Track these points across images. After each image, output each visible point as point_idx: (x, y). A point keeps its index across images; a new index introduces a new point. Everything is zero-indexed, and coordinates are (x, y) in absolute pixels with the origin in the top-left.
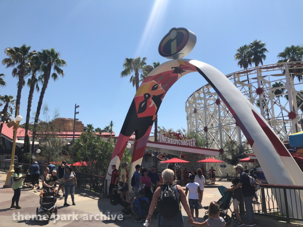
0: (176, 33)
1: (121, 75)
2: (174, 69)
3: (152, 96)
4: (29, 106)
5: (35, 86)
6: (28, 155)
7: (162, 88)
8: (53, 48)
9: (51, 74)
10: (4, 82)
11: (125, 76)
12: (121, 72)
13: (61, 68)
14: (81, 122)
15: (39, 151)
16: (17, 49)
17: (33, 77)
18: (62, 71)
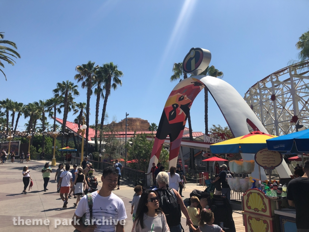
0: (194, 53)
1: (171, 79)
2: (194, 83)
3: (180, 106)
4: (97, 112)
5: (101, 94)
6: (95, 153)
7: (188, 98)
8: (111, 62)
9: (112, 84)
10: (78, 92)
11: (174, 80)
12: (171, 76)
13: (119, 78)
14: (147, 121)
15: (104, 150)
16: (84, 66)
17: (99, 87)
18: (120, 81)
